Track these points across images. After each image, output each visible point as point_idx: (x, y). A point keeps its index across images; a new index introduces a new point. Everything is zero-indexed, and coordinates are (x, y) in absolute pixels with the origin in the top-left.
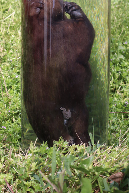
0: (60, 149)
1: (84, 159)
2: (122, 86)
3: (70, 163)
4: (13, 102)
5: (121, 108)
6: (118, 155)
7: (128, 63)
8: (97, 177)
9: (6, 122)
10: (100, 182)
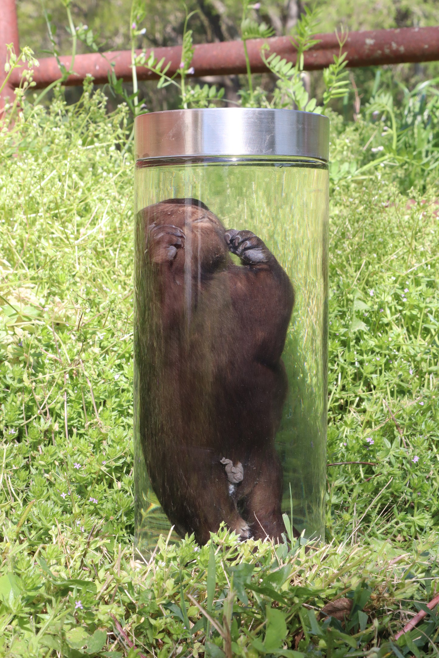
0: (221, 550)
1: (270, 572)
2: (362, 396)
3: (245, 580)
4: (112, 441)
5: (359, 452)
6: (343, 562)
7: (377, 341)
8: (297, 607)
9: (97, 486)
10: (304, 619)
